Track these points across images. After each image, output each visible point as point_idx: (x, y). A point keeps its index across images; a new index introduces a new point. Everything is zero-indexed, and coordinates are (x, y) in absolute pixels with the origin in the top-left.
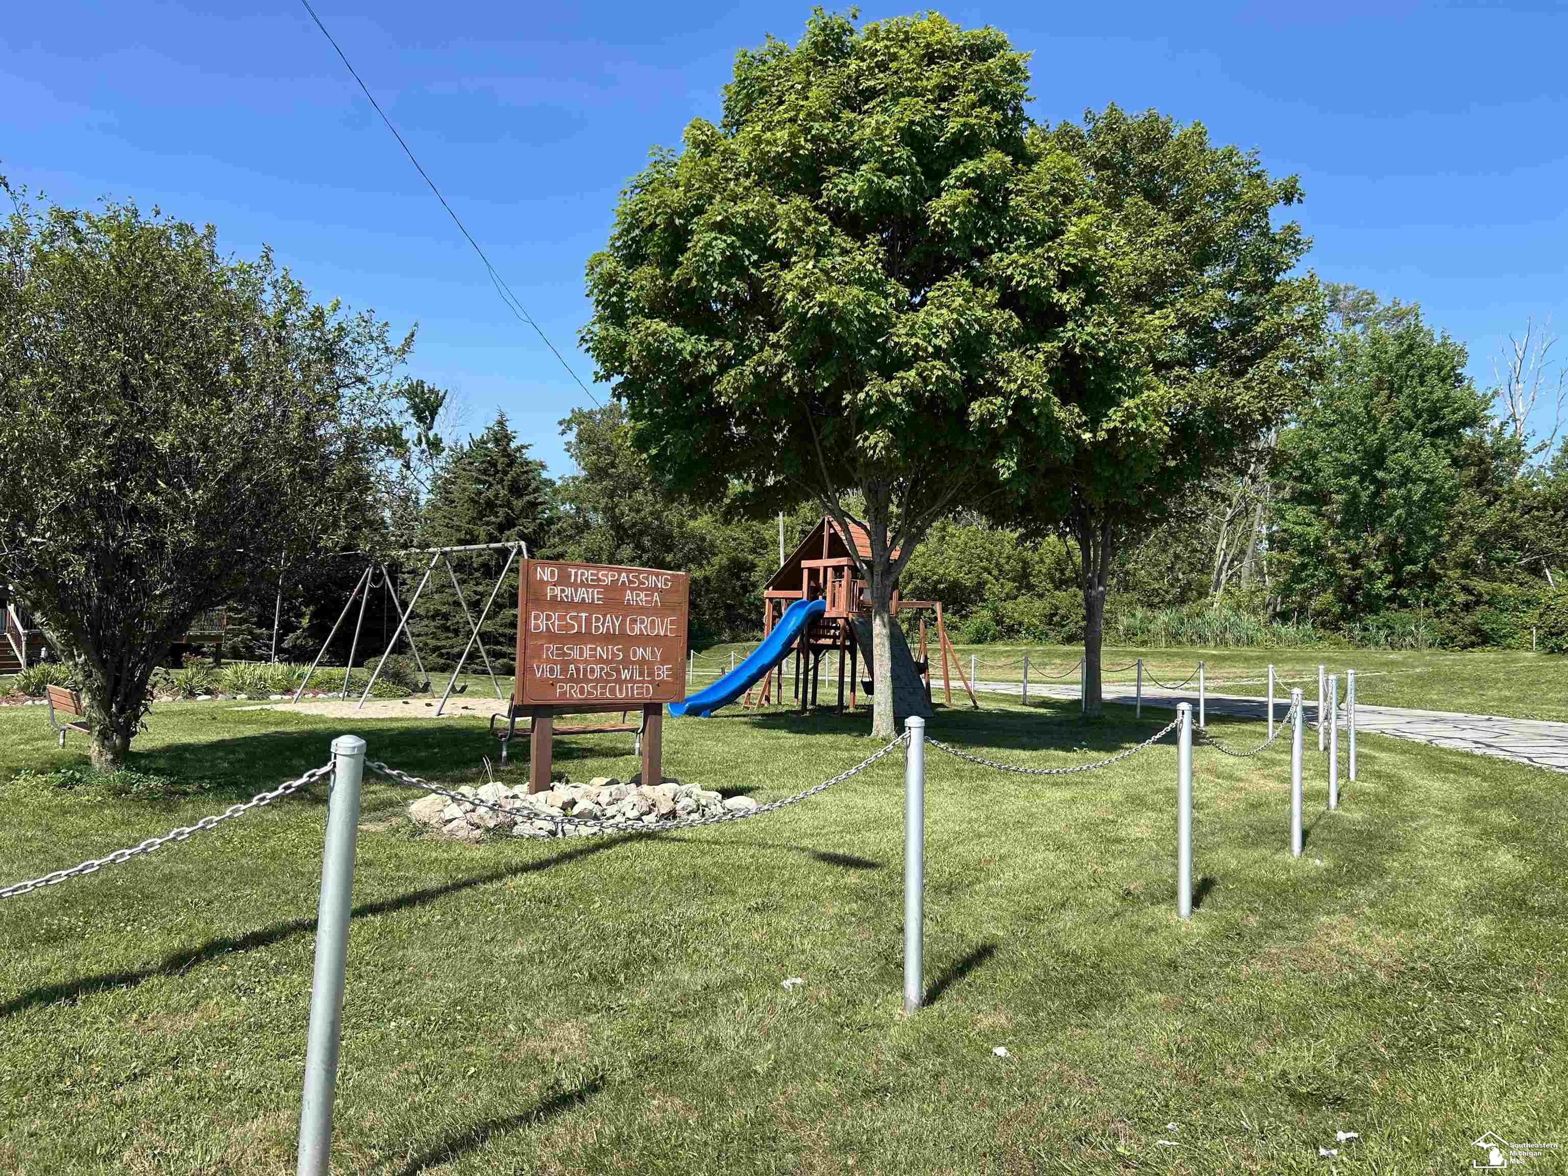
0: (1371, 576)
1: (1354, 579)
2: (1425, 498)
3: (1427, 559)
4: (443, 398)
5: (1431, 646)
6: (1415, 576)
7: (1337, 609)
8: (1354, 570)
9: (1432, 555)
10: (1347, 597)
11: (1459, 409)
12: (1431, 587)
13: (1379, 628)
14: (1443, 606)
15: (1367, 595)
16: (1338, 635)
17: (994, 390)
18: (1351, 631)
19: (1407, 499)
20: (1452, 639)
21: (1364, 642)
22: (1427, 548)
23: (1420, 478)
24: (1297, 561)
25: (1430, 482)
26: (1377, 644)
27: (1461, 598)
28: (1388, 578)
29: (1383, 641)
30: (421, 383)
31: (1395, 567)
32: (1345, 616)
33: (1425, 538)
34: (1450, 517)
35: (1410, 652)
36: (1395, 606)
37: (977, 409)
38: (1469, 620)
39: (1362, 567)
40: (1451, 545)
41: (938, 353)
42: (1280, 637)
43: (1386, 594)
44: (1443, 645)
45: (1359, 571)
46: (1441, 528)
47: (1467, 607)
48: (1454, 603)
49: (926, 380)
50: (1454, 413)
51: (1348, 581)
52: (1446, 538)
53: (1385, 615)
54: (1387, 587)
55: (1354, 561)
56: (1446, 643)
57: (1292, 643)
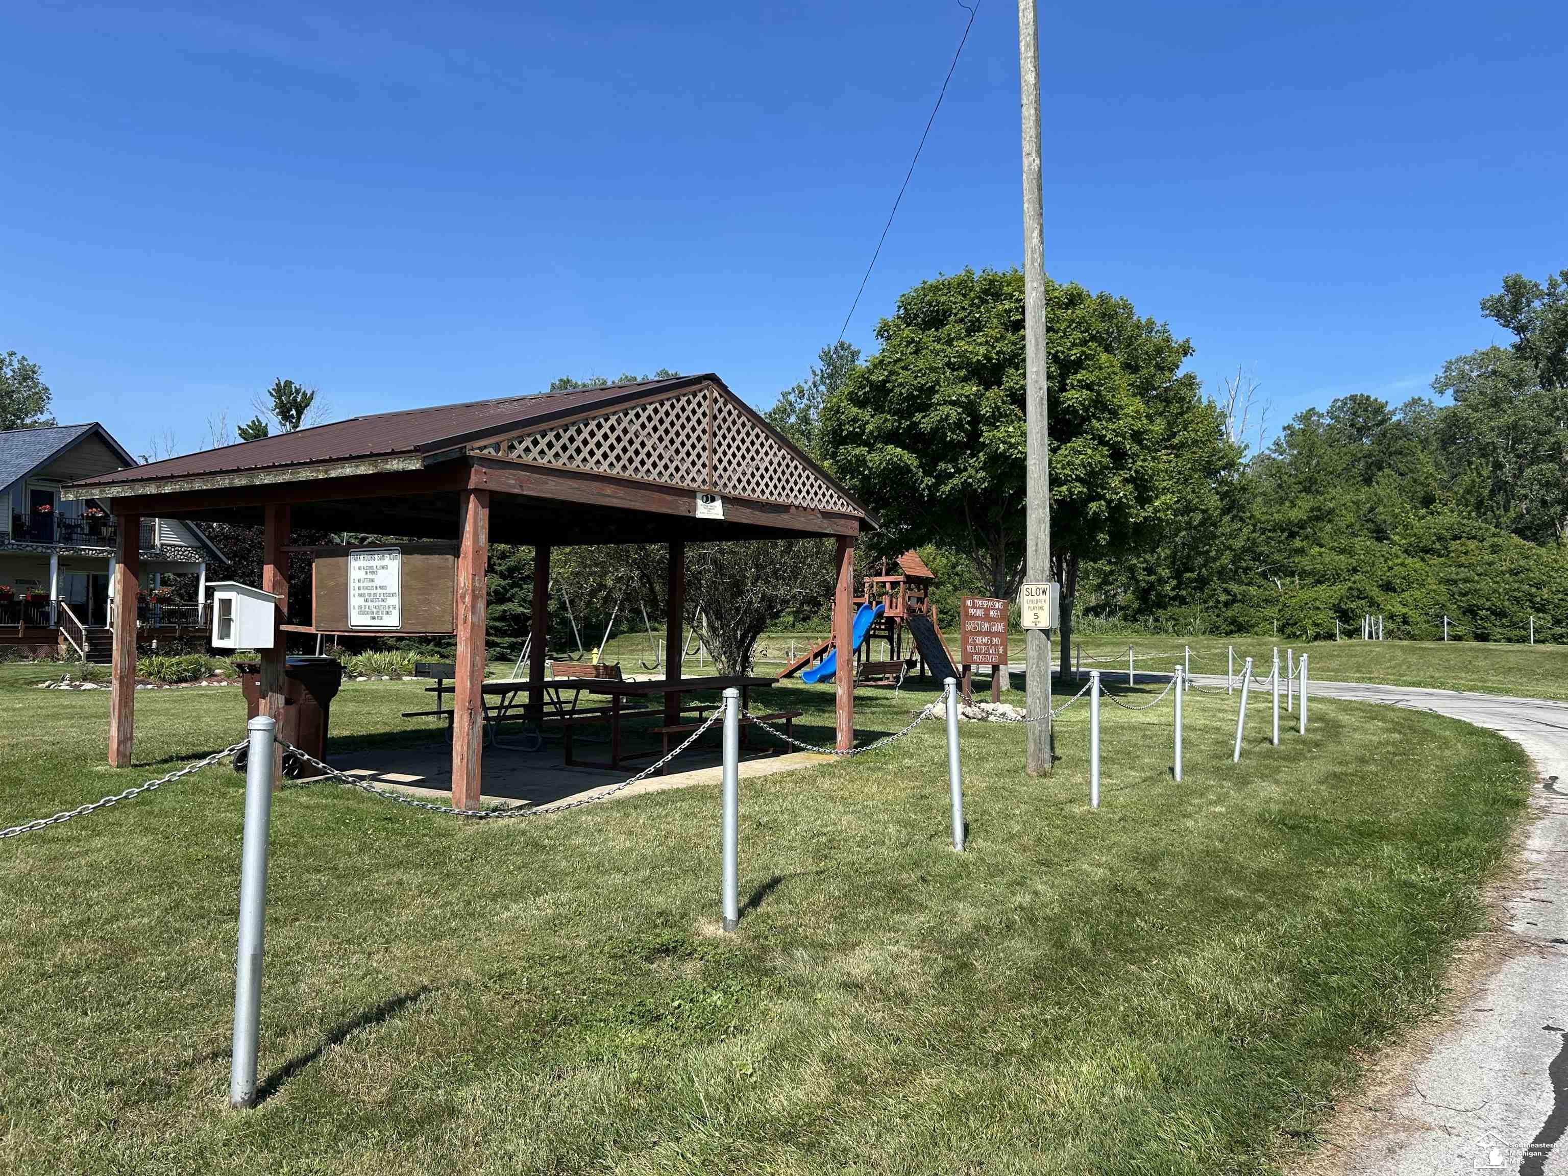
0: (1161, 581)
1: (1148, 583)
2: (1202, 523)
3: (1200, 569)
4: (311, 398)
5: (1204, 633)
6: (1191, 581)
7: (1136, 605)
8: (1149, 575)
9: (1204, 566)
10: (1143, 595)
11: (1223, 458)
12: (1201, 590)
13: (1167, 620)
14: (1211, 604)
15: (1159, 595)
16: (1137, 626)
17: (1100, 497)
18: (1146, 621)
19: (1189, 523)
20: (1217, 628)
21: (1158, 630)
22: (1200, 560)
23: (1197, 509)
24: (1108, 568)
25: (1204, 512)
26: (1166, 631)
27: (1223, 598)
28: (1174, 582)
29: (1171, 630)
30: (288, 383)
31: (1178, 575)
32: (1140, 611)
33: (1200, 554)
34: (1215, 537)
35: (1191, 638)
36: (1177, 603)
37: (1093, 506)
38: (1229, 613)
39: (1155, 574)
40: (1215, 560)
41: (1078, 479)
42: (1094, 627)
43: (1172, 594)
44: (1211, 632)
45: (1153, 577)
46: (1211, 546)
47: (1226, 604)
48: (1218, 602)
49: (1071, 493)
50: (1219, 459)
51: (1143, 584)
52: (1213, 554)
53: (1172, 610)
54: (1173, 589)
55: (1150, 571)
56: (1214, 630)
57: (1103, 631)
